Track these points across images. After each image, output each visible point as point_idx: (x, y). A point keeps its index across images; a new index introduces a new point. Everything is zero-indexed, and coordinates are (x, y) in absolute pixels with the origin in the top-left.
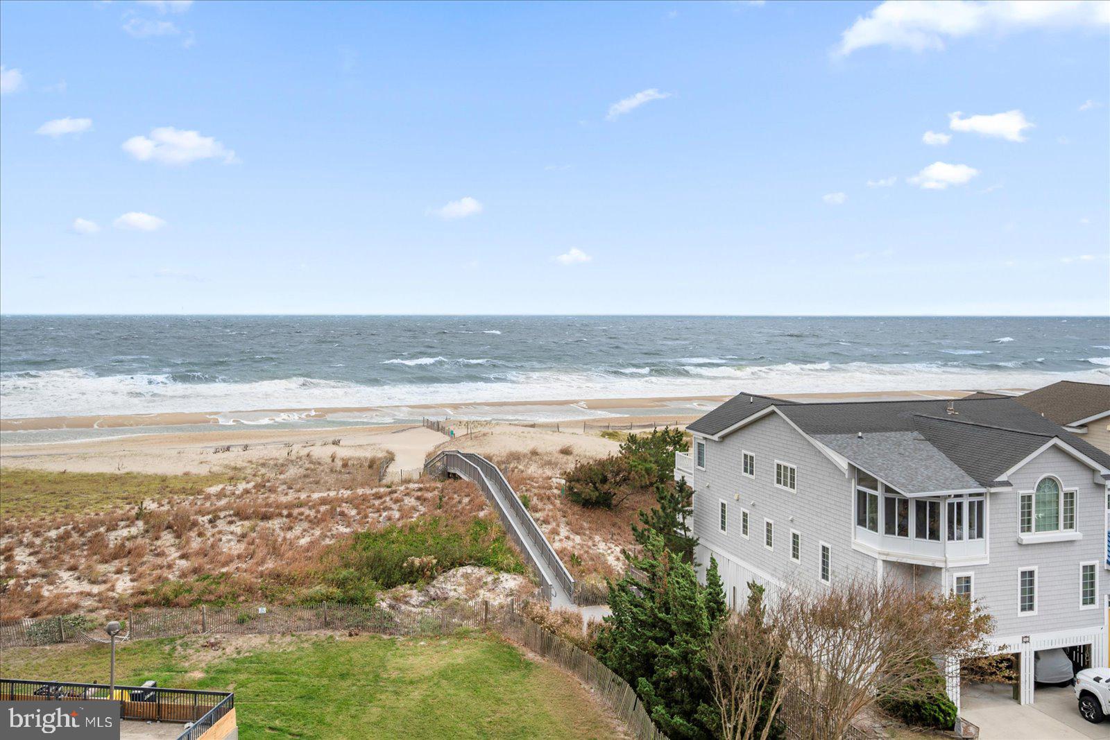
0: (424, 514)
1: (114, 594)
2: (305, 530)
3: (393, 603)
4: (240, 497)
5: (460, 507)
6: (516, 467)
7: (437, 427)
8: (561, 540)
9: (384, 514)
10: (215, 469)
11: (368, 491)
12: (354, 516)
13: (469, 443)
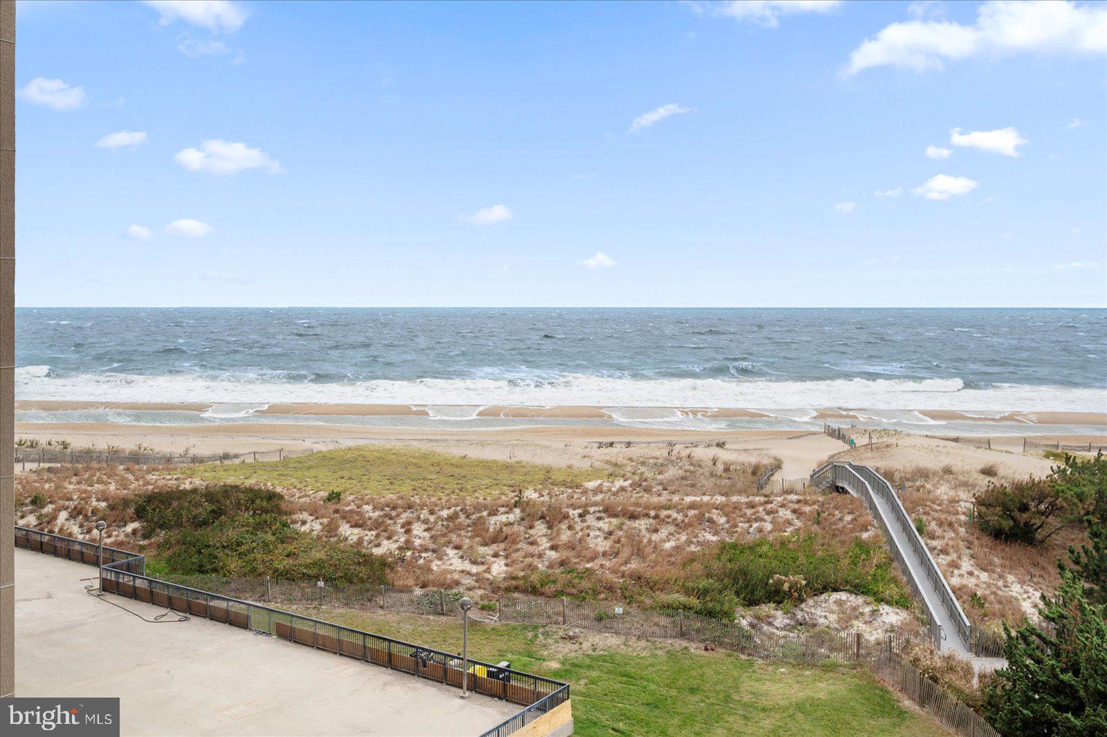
0: (798, 529)
1: (490, 576)
2: (670, 534)
3: (755, 622)
4: (616, 494)
5: (840, 525)
6: (923, 486)
7: (837, 434)
8: (961, 576)
9: (755, 525)
10: (597, 464)
11: (744, 499)
12: (723, 524)
13: (869, 455)
